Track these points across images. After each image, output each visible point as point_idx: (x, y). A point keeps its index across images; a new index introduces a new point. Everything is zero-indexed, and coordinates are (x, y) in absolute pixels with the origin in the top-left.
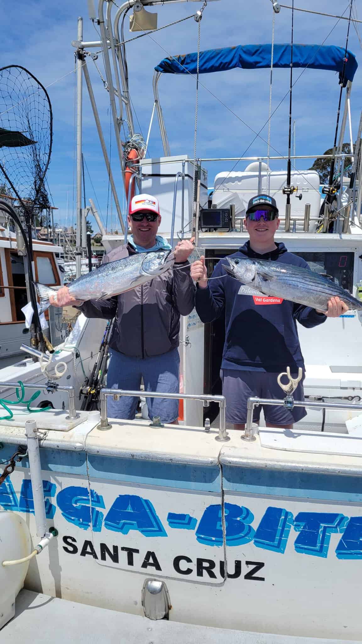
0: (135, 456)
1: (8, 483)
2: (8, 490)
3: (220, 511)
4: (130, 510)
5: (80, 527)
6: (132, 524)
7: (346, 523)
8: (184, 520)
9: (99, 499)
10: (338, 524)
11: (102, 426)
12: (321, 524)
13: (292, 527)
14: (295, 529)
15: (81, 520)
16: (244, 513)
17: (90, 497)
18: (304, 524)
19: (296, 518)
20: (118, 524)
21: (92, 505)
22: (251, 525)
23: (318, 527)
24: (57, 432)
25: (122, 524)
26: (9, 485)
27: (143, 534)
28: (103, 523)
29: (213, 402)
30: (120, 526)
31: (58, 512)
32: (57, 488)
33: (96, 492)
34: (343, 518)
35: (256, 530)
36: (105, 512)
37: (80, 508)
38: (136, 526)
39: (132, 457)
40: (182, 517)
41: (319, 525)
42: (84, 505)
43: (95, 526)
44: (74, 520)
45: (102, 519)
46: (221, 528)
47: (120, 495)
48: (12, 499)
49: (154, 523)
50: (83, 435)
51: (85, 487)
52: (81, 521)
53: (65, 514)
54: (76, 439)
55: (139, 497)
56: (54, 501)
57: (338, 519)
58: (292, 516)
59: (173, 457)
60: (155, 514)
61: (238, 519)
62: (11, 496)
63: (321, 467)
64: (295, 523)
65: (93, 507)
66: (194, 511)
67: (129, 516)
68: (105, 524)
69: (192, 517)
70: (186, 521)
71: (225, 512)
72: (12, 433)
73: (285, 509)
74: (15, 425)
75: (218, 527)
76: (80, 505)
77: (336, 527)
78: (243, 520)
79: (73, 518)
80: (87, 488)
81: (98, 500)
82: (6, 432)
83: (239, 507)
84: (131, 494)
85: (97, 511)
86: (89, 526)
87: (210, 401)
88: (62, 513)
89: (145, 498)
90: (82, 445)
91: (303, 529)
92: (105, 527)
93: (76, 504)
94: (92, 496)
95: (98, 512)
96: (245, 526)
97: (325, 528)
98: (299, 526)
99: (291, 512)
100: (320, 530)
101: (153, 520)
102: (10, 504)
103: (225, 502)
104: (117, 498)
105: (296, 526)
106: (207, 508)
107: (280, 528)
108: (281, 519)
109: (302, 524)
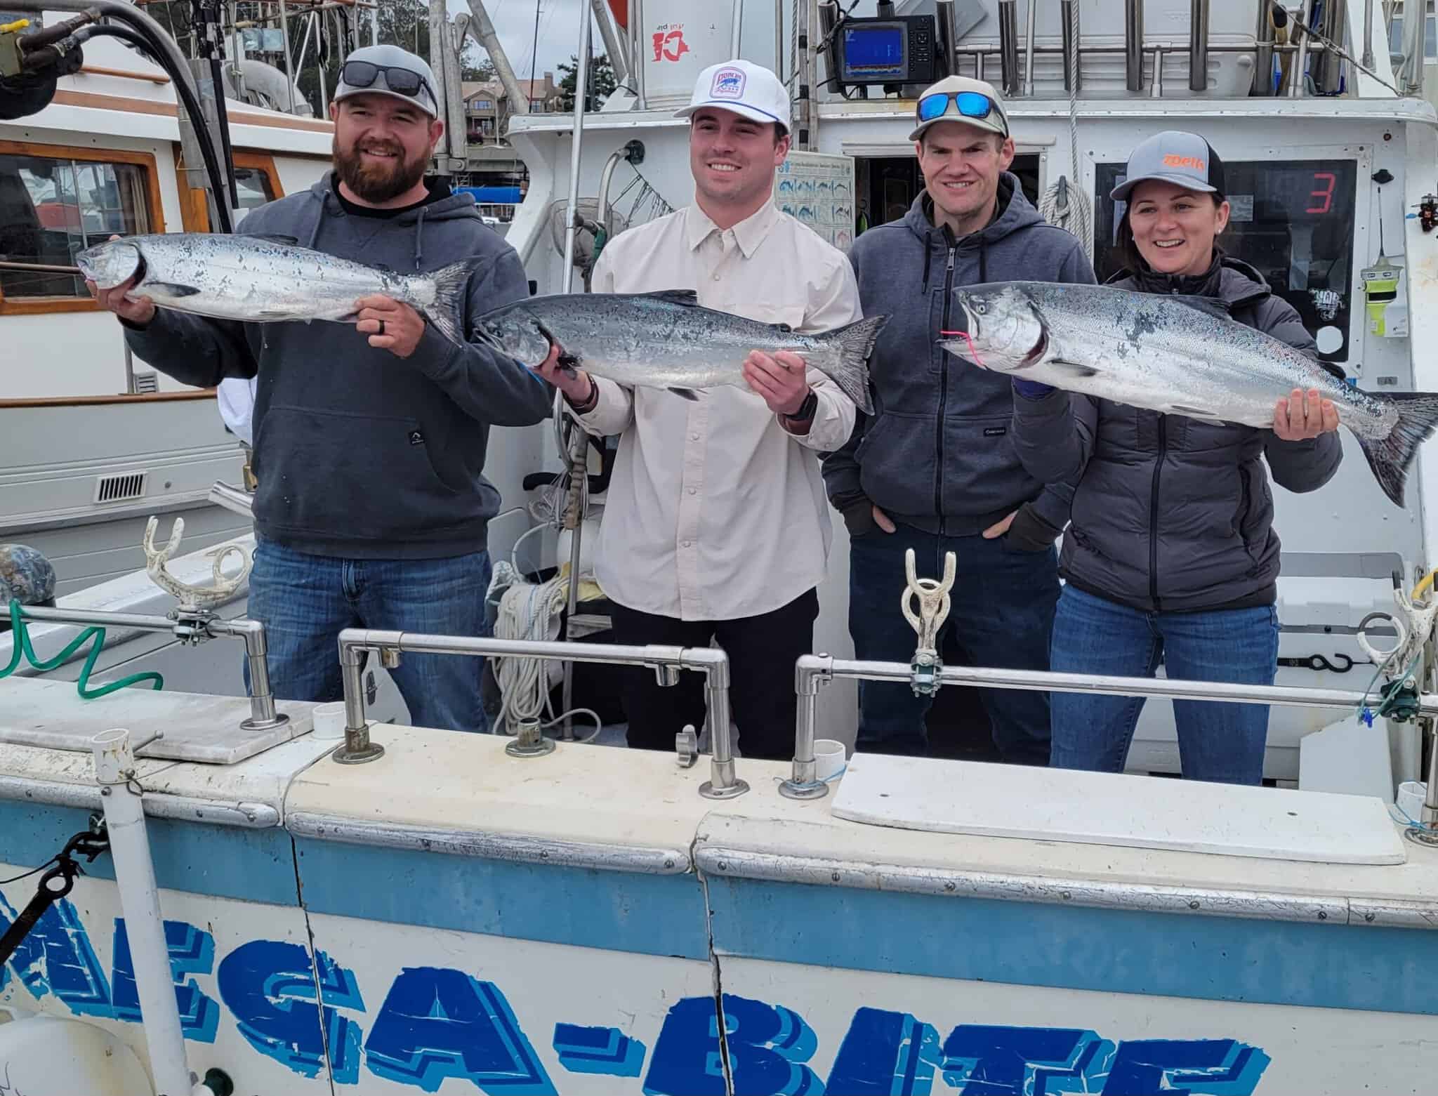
0: (432, 845)
1: (75, 931)
2: (77, 952)
3: (712, 1018)
4: (438, 1014)
5: (296, 1070)
6: (451, 1060)
7: (1106, 1060)
8: (605, 1046)
9: (343, 978)
10: (1084, 1063)
11: (349, 748)
12: (1030, 1065)
13: (939, 1072)
14: (945, 1077)
15: (295, 1045)
16: (783, 1028)
17: (316, 976)
18: (974, 1060)
19: (946, 1045)
20: (407, 1058)
21: (326, 999)
22: (807, 1064)
23: (1020, 1074)
24: (199, 766)
25: (420, 1058)
26: (78, 936)
27: (482, 1088)
28: (363, 1057)
29: (688, 670)
30: (413, 1065)
31: (228, 1020)
32: (216, 947)
33: (332, 960)
34: (1095, 1045)
35: (825, 1081)
36: (365, 1021)
37: (288, 1009)
38: (461, 1064)
39: (423, 848)
40: (599, 1036)
41: (1023, 1067)
42: (300, 998)
43: (338, 1065)
44: (273, 1046)
45: (359, 1043)
46: (718, 1070)
47: (404, 969)
48: (90, 978)
49: (516, 1057)
50: (279, 779)
51: (299, 945)
52: (296, 1050)
53: (248, 1028)
54: (256, 792)
55: (461, 975)
56: (209, 985)
57: (1081, 1047)
58: (936, 1037)
59: (547, 848)
60: (516, 1030)
61: (769, 1045)
62: (86, 970)
63: (1010, 880)
64: (946, 1059)
65: (330, 1006)
66: (634, 1016)
67: (436, 1035)
68: (370, 1059)
69: (629, 1036)
70: (612, 1050)
71: (727, 1023)
72: (66, 769)
73: (911, 1015)
74: (75, 746)
75: (710, 1069)
76: (287, 1000)
77: (1076, 1073)
78: (782, 1049)
79: (271, 1040)
80: (303, 947)
81: (342, 984)
82: (50, 769)
83: (769, 1007)
84: (438, 966)
85: (341, 1018)
86: (321, 1064)
87: (678, 667)
88: (239, 1026)
89: (481, 977)
90: (271, 810)
91: (971, 1077)
92: (370, 1067)
93: (277, 997)
94: (323, 973)
95: (343, 1021)
96: (793, 1069)
97: (1041, 1075)
98: (958, 1068)
99: (929, 1025)
100: (1026, 1083)
101: (511, 1049)
102: (84, 995)
103: (723, 992)
104: (399, 978)
105: (949, 1067)
106: (672, 1009)
107: (899, 1075)
108: (901, 1046)
109: (969, 1064)
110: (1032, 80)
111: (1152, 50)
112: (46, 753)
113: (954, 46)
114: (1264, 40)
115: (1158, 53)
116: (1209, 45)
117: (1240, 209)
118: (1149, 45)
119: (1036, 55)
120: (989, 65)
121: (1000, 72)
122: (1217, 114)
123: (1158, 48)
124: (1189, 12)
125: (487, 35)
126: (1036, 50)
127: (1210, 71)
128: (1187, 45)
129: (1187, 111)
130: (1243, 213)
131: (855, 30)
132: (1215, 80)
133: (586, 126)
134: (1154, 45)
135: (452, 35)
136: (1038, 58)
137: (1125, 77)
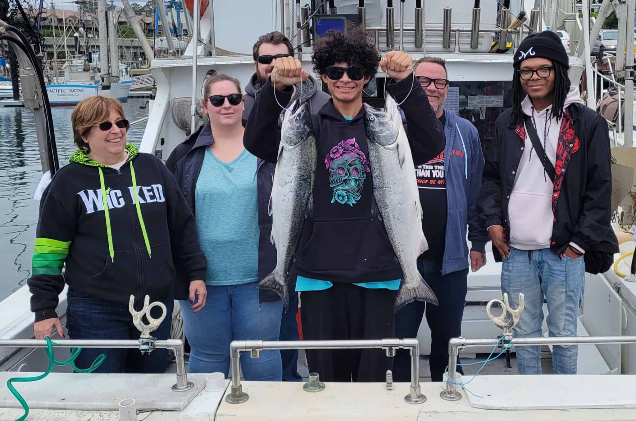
11: (234, 396)
24: (164, 413)
50: (209, 415)
110: (403, 43)
111: (455, 31)
112: (74, 413)
113: (365, 27)
114: (504, 28)
115: (457, 33)
116: (480, 29)
117: (497, 102)
118: (454, 29)
119: (404, 32)
120: (381, 35)
121: (386, 39)
122: (489, 61)
123: (458, 30)
124: (472, 14)
125: (132, 17)
126: (404, 30)
127: (479, 40)
128: (471, 29)
129: (476, 60)
130: (499, 103)
131: (322, 20)
132: (481, 44)
133: (199, 64)
134: (456, 29)
135: (113, 17)
136: (405, 33)
137: (442, 42)
